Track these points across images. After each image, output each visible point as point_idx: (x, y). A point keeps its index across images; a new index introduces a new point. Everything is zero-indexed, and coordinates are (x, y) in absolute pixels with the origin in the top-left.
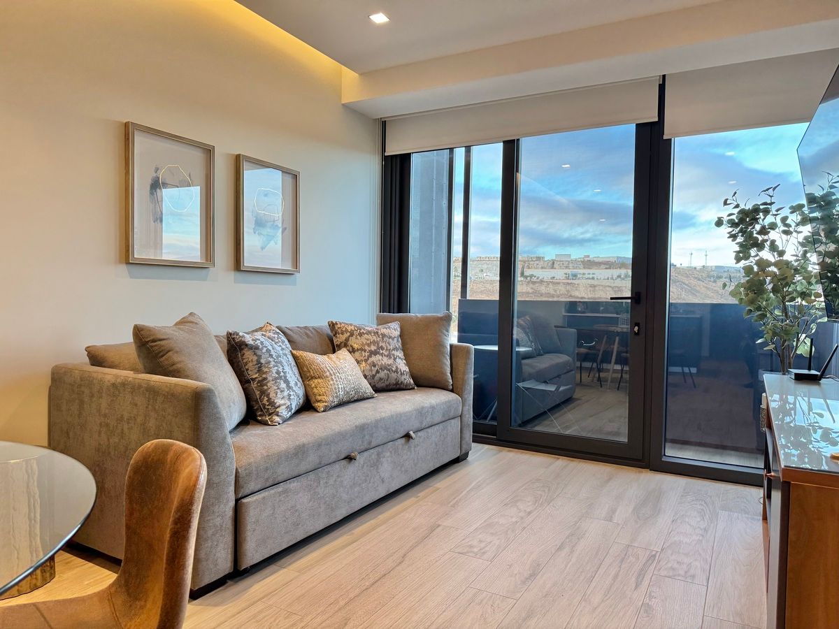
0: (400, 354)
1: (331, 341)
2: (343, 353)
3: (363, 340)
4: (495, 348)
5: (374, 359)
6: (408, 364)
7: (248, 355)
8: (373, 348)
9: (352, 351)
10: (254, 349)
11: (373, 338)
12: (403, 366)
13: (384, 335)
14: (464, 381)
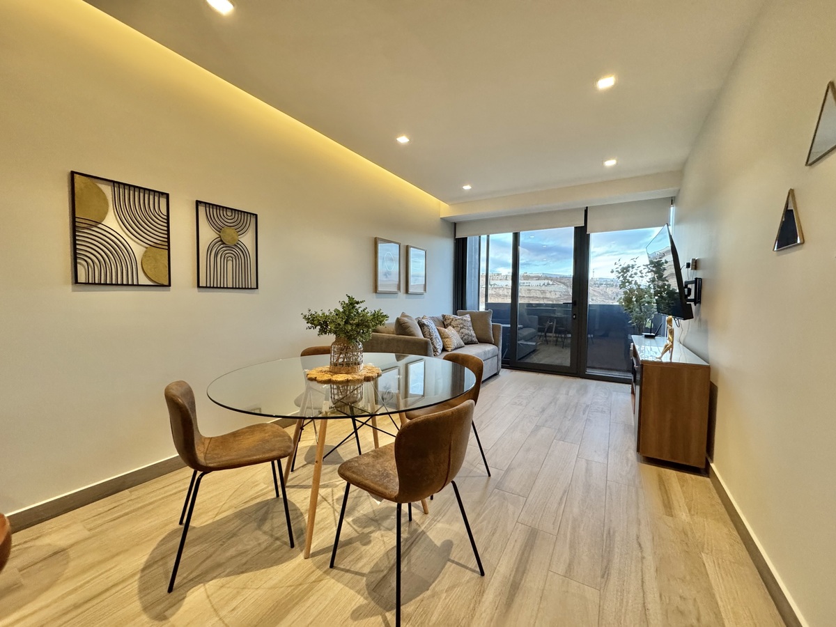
0: (471, 328)
1: (444, 323)
2: (450, 327)
3: (456, 322)
4: (509, 326)
5: (462, 330)
6: (475, 333)
7: (426, 328)
8: (462, 326)
9: (454, 327)
10: (428, 326)
11: (461, 322)
12: (473, 333)
13: (465, 320)
14: (499, 340)
